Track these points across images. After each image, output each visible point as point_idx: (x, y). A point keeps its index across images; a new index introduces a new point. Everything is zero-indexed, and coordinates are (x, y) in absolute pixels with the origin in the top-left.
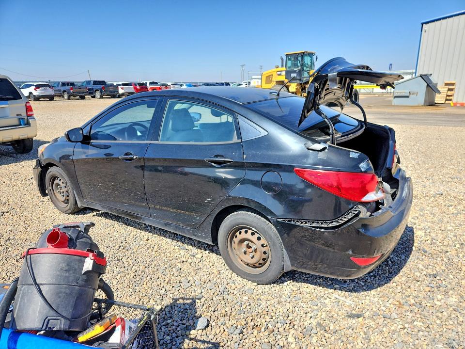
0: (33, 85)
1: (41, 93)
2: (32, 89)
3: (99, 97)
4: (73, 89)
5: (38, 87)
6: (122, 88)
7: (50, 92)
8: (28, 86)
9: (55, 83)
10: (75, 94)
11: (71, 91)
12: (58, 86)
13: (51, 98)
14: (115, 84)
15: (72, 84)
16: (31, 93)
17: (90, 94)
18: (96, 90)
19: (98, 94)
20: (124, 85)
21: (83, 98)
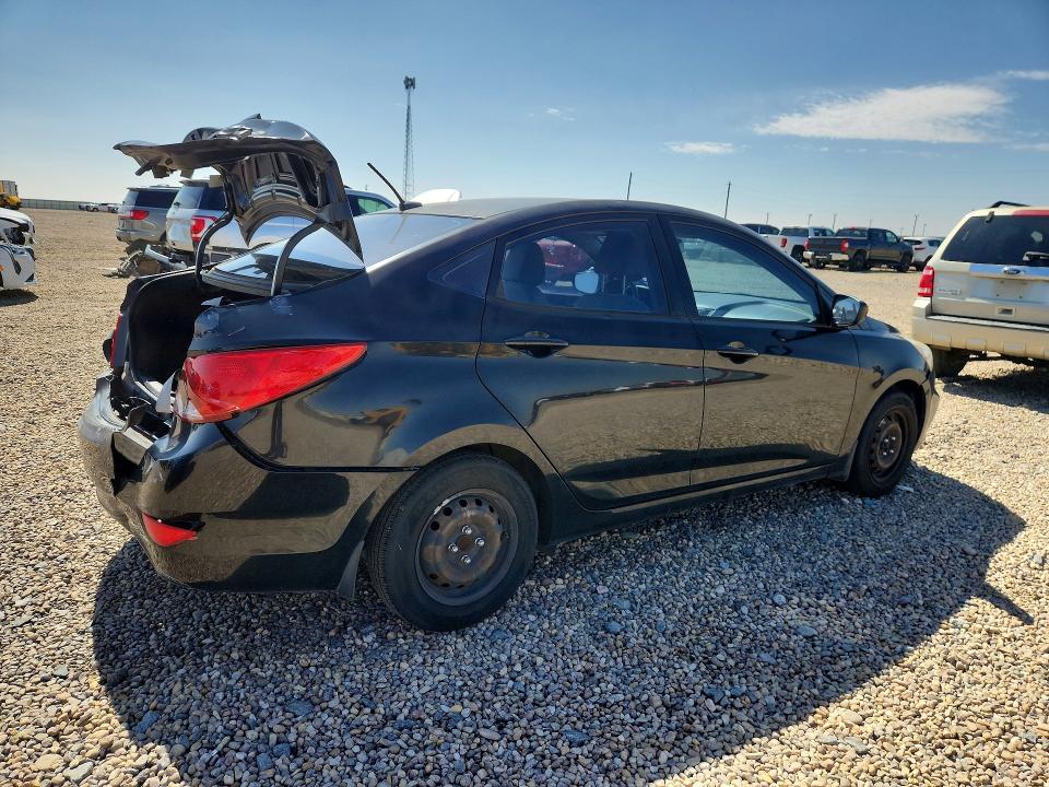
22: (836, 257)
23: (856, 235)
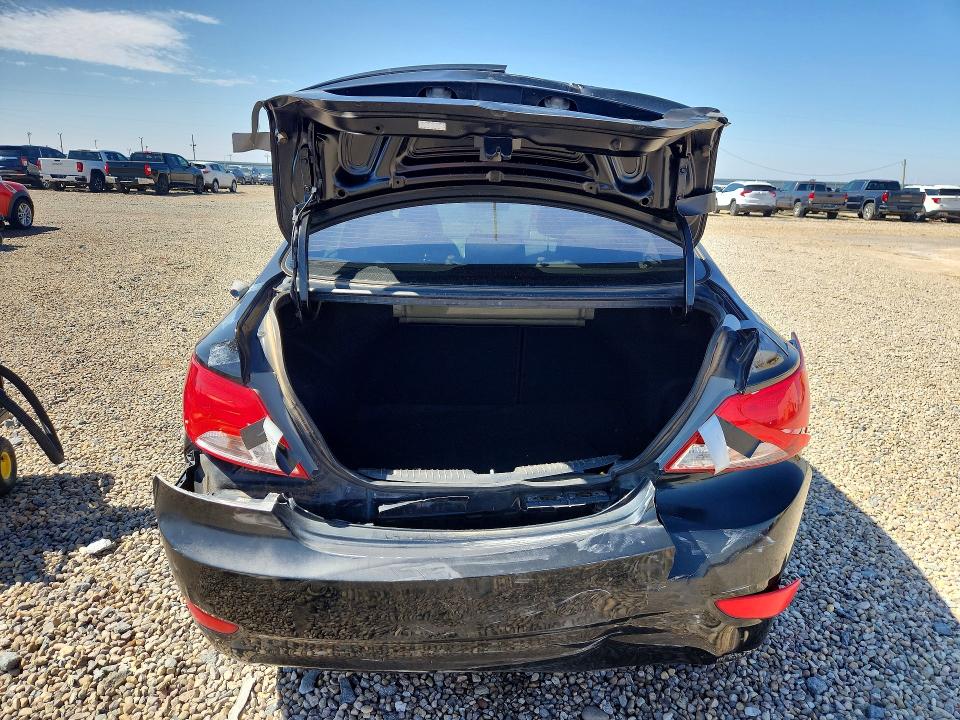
0: (741, 186)
1: (751, 201)
2: (736, 194)
3: (869, 215)
4: (816, 197)
5: (749, 189)
6: (936, 201)
7: (768, 199)
8: (733, 188)
9: (787, 183)
10: (816, 206)
11: (810, 201)
12: (791, 189)
13: (768, 212)
14: (922, 190)
15: (820, 187)
16: (733, 200)
17: (851, 208)
18: (869, 201)
19: (869, 211)
20: (944, 192)
21: (832, 216)
22: (142, 181)
23: (149, 159)
